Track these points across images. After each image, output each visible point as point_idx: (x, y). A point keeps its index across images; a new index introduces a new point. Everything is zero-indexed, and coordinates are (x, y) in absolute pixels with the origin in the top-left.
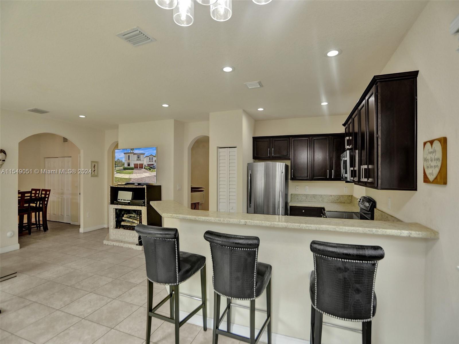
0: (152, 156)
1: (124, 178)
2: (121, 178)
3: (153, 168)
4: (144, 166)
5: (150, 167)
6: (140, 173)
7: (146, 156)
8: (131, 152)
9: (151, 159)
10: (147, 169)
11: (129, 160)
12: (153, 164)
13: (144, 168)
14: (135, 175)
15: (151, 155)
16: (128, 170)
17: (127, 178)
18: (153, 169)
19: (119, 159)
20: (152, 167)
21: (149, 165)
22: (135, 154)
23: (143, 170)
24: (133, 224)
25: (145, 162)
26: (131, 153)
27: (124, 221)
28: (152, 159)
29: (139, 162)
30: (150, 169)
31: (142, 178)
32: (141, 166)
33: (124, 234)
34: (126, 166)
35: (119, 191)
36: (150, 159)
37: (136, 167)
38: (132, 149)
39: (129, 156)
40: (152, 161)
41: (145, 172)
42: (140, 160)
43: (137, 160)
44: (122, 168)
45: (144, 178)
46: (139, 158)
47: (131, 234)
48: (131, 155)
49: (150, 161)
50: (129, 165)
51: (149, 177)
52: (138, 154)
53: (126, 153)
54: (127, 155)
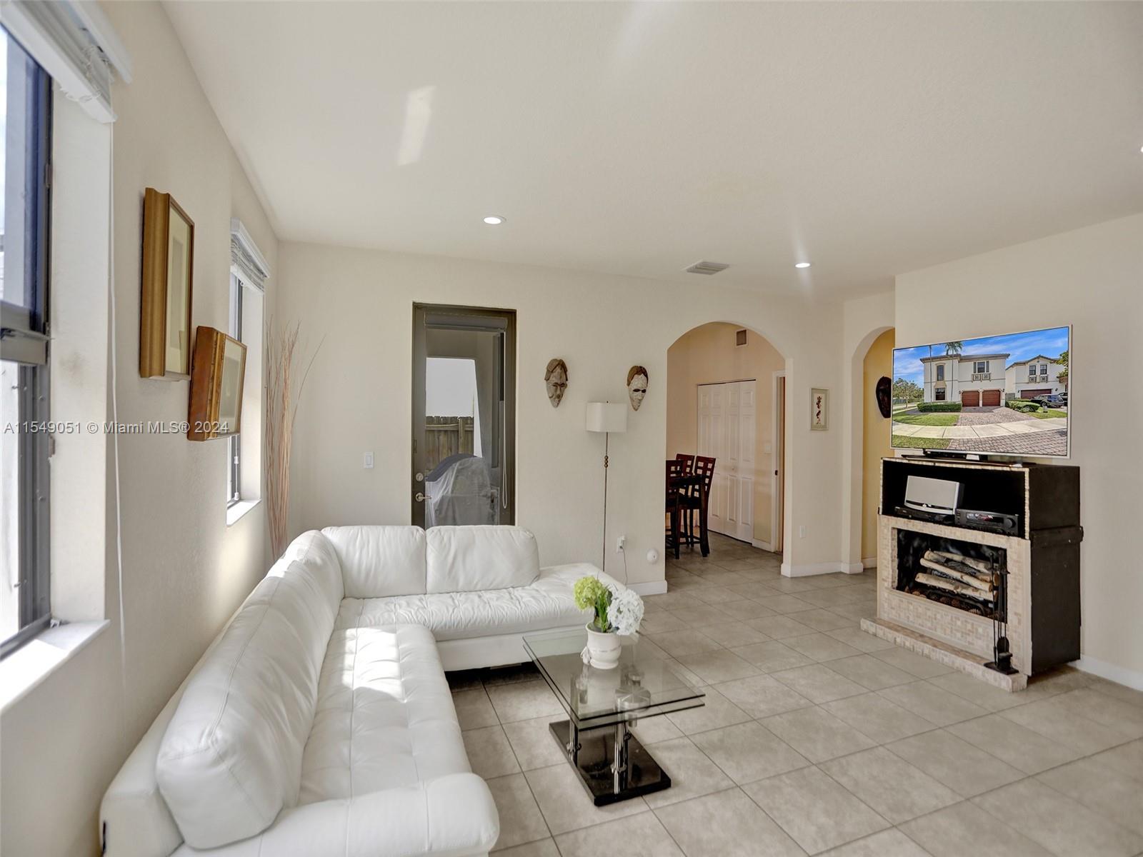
0: (1042, 362)
1: (922, 439)
2: (910, 438)
3: (1051, 404)
4: (1003, 397)
5: (1032, 401)
6: (988, 423)
7: (1016, 364)
8: (950, 353)
9: (1038, 372)
10: (1019, 408)
11: (943, 379)
12: (1050, 391)
13: (1007, 405)
14: (967, 428)
15: (1040, 357)
16: (936, 411)
17: (933, 439)
18: (1049, 407)
19: (902, 381)
20: (1045, 400)
21: (1031, 395)
22: (963, 359)
23: (1002, 410)
24: (963, 588)
25: (1011, 383)
26: (947, 357)
27: (925, 570)
28: (1044, 371)
29: (981, 386)
30: (1034, 409)
31: (994, 440)
32: (993, 399)
33: (929, 613)
34: (929, 398)
35: (909, 477)
36: (1033, 372)
37: (970, 401)
38: (952, 345)
39: (940, 370)
40: (1045, 380)
41: (1010, 419)
42: (988, 378)
43: (975, 379)
44: (914, 406)
45: (1003, 438)
46: (981, 370)
47: (959, 623)
48: (948, 365)
49: (1033, 380)
50: (940, 395)
51: (1026, 436)
52: (979, 359)
53: (929, 359)
54: (934, 365)
